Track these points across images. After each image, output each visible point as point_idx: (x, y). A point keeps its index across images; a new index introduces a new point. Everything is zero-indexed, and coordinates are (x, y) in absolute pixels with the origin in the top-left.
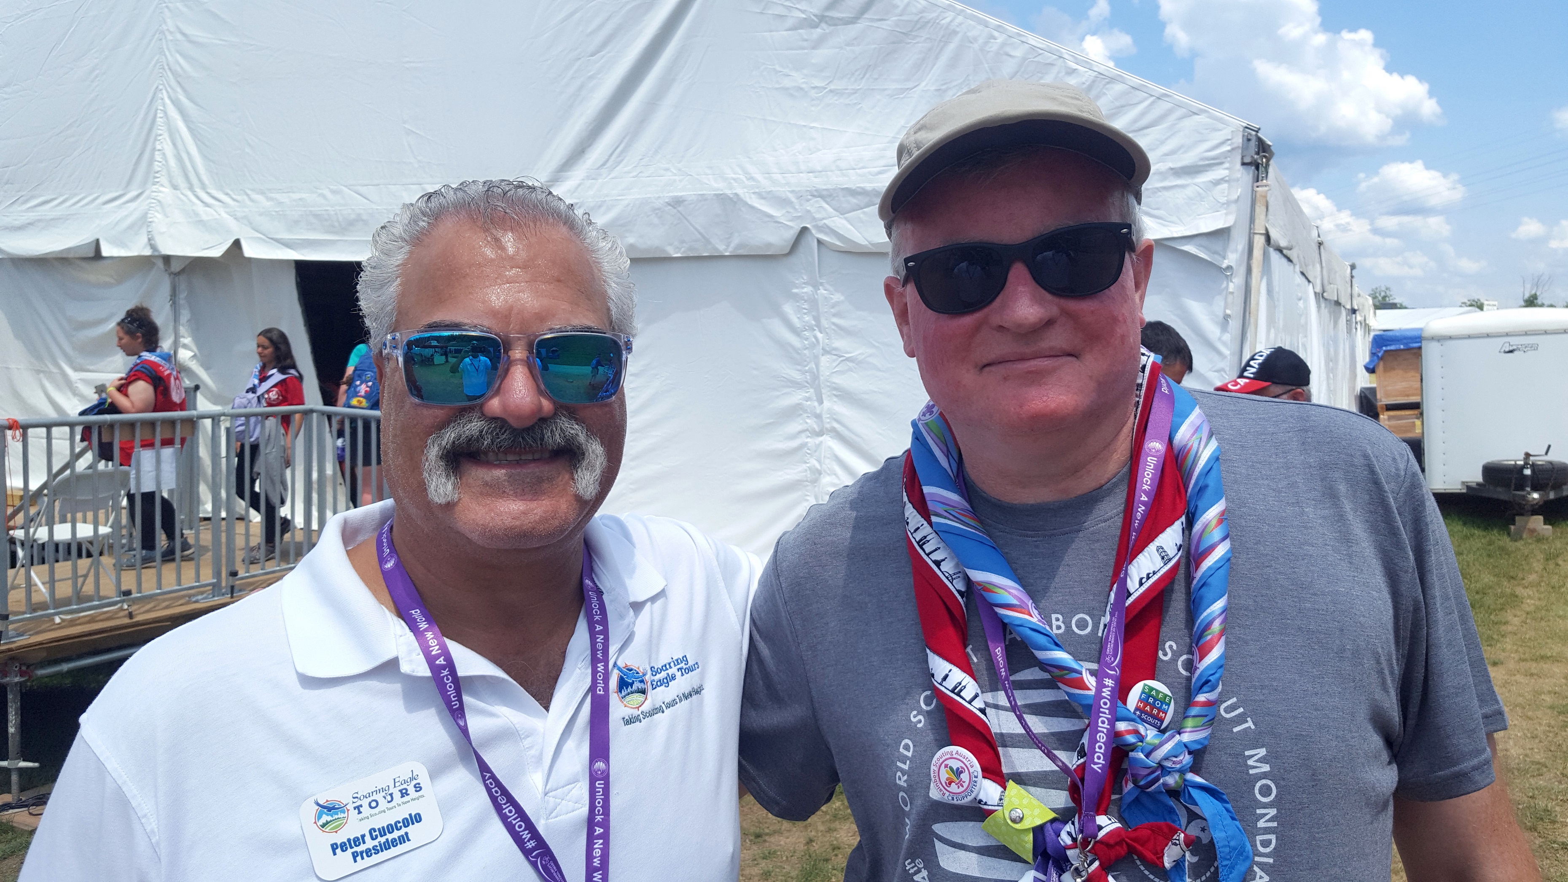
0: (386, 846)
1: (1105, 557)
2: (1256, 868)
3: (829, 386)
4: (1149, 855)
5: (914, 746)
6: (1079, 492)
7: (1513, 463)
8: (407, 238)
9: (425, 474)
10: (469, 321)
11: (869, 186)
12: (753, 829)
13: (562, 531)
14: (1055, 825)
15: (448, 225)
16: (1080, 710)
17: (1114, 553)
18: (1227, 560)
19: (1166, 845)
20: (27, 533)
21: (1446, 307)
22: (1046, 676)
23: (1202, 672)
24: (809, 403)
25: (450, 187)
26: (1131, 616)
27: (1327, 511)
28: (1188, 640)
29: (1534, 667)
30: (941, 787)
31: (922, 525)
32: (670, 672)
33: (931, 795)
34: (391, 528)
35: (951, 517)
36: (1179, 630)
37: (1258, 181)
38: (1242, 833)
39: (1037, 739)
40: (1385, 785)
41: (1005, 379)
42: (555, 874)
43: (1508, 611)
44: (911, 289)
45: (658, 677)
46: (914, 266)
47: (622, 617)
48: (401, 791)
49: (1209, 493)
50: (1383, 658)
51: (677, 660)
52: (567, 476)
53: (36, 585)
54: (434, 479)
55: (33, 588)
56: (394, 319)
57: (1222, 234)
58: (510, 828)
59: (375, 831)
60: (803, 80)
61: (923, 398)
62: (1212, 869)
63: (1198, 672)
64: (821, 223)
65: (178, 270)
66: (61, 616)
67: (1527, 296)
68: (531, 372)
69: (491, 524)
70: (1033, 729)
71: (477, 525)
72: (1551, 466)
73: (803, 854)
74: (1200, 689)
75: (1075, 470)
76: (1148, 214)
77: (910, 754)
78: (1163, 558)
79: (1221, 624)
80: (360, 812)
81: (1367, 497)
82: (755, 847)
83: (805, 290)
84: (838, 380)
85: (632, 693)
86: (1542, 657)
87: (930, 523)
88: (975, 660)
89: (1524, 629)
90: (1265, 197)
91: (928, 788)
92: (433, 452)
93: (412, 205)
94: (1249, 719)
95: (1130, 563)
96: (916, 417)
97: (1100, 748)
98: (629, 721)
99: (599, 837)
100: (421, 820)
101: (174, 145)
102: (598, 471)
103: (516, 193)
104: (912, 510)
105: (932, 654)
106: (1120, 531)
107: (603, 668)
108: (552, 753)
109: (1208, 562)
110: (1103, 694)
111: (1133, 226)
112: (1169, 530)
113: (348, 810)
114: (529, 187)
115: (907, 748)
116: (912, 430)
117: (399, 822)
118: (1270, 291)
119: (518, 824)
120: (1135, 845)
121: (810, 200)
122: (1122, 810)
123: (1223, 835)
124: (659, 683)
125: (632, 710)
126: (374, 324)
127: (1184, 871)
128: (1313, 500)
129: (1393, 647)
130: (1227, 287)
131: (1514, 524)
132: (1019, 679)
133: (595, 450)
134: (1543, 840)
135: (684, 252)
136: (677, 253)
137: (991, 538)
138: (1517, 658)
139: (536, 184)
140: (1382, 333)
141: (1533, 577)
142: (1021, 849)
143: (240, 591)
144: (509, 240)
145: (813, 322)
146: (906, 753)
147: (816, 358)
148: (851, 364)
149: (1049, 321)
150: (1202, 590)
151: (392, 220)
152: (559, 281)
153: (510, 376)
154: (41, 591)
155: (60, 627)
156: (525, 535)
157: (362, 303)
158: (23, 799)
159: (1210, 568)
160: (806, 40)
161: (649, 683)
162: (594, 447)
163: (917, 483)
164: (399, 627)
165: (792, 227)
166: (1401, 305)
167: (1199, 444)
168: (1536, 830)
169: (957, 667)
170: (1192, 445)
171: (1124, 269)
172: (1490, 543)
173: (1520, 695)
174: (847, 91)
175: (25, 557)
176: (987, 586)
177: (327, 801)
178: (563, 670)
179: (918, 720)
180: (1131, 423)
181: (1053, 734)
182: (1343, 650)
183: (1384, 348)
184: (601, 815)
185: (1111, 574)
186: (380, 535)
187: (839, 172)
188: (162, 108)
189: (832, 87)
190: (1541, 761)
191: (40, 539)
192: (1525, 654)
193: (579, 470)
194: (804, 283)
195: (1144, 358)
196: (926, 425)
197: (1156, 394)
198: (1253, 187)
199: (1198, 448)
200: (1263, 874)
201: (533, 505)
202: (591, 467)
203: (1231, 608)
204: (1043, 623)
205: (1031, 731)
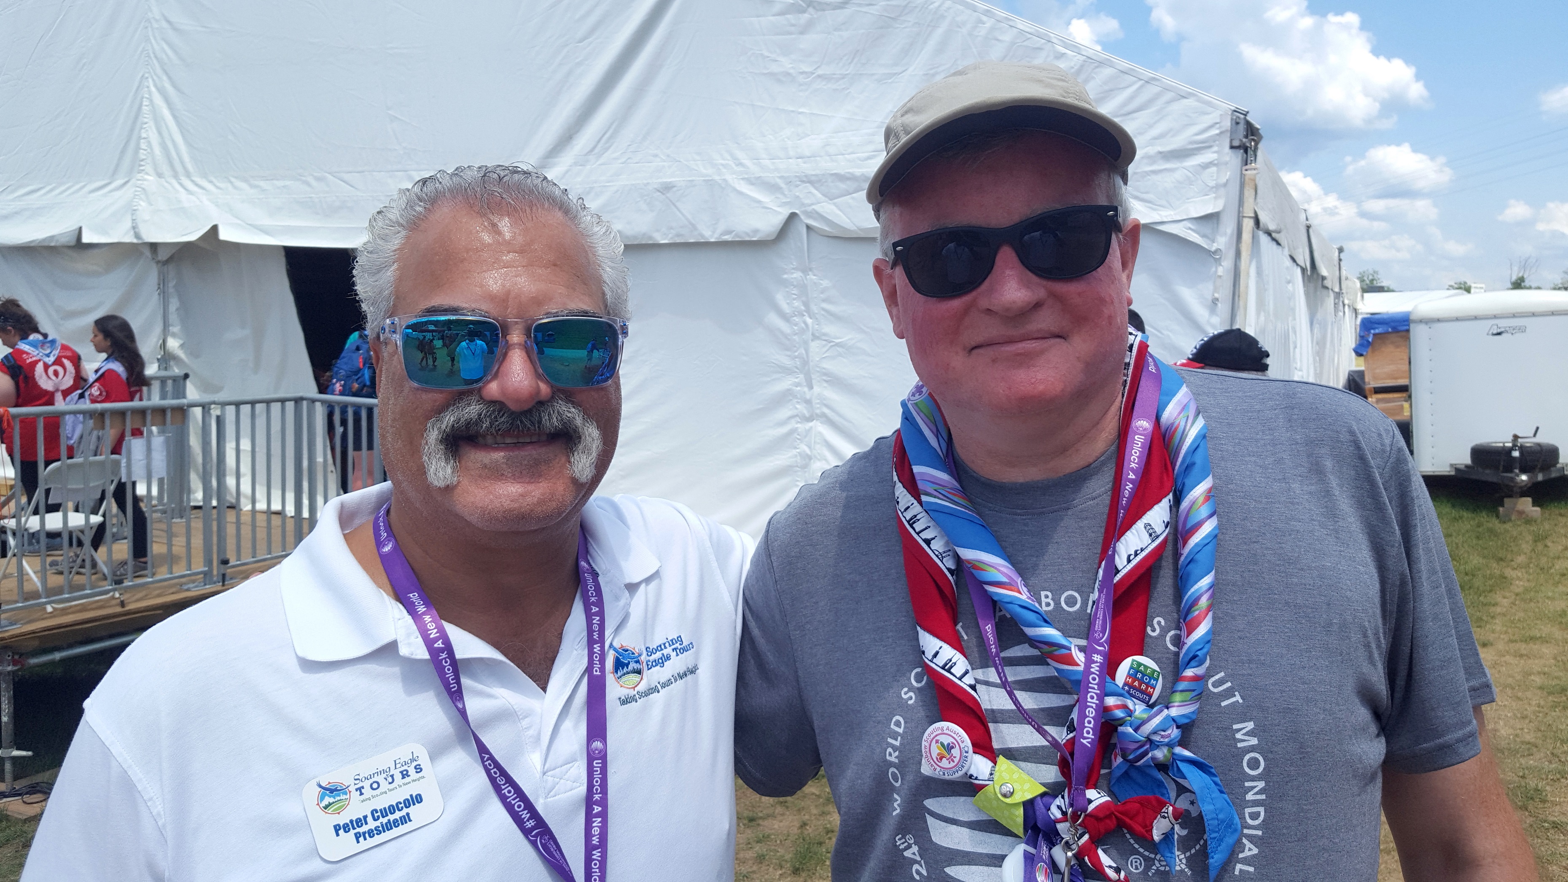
0: (388, 827)
1: (1093, 535)
2: (1245, 841)
3: (818, 372)
4: (1138, 828)
5: (905, 723)
6: (1067, 471)
7: (1501, 445)
8: (404, 223)
9: (425, 458)
10: (467, 305)
11: (858, 172)
12: (746, 813)
13: (560, 514)
14: (1045, 799)
15: (444, 211)
16: (1069, 686)
17: (1103, 530)
18: (1214, 537)
19: (1155, 818)
20: (19, 522)
21: (1433, 290)
22: (1036, 652)
23: (1190, 647)
24: (799, 388)
25: (446, 172)
26: (1120, 592)
27: (1313, 487)
28: (1175, 615)
29: (1523, 648)
30: (933, 763)
31: (913, 504)
32: (665, 652)
33: (922, 771)
34: (388, 512)
35: (941, 496)
36: (1167, 606)
37: (1246, 164)
38: (1230, 806)
39: (1027, 714)
40: (1372, 757)
41: (994, 361)
42: (554, 853)
43: (1498, 592)
44: (899, 272)
45: (654, 657)
46: (902, 250)
47: (617, 598)
48: (401, 772)
49: (1196, 470)
50: (1369, 632)
51: (672, 640)
52: (564, 459)
53: (28, 574)
54: (433, 462)
55: (25, 577)
56: (392, 304)
57: (1211, 218)
58: (509, 808)
59: (377, 812)
60: (791, 66)
61: (913, 379)
62: (1202, 842)
63: (1186, 647)
64: (809, 209)
65: (165, 259)
66: (53, 605)
67: (1514, 278)
68: (529, 357)
69: (490, 507)
70: (1023, 704)
71: (476, 507)
72: (1539, 448)
73: (797, 837)
74: (1187, 665)
75: (1064, 450)
76: (1136, 198)
77: (901, 731)
78: (1150, 535)
79: (1208, 600)
80: (361, 794)
81: (1353, 473)
82: (749, 831)
83: (795, 275)
84: (828, 365)
85: (628, 673)
86: (1531, 638)
87: (920, 503)
88: (966, 637)
89: (1514, 611)
90: (1254, 180)
91: (920, 763)
92: (433, 436)
93: (408, 190)
94: (1236, 693)
95: (1118, 540)
96: (905, 397)
97: (1089, 722)
98: (625, 701)
99: (598, 815)
100: (422, 801)
101: (160, 133)
102: (594, 455)
103: (511, 178)
104: (902, 489)
105: (922, 631)
106: (1108, 508)
107: (599, 648)
108: (550, 733)
109: (1196, 539)
110: (1092, 670)
111: (1119, 208)
112: (1156, 507)
113: (350, 792)
114: (525, 173)
115: (898, 724)
116: (901, 410)
117: (401, 803)
118: (1259, 273)
119: (517, 804)
120: (1124, 818)
121: (799, 185)
122: (1112, 784)
123: (1211, 807)
124: (654, 664)
125: (628, 690)
126: (371, 308)
127: (1173, 844)
128: (1300, 476)
129: (1380, 621)
130: (1216, 271)
131: (1503, 506)
132: (1009, 655)
133: (592, 434)
134: (1534, 819)
135: (671, 238)
136: (664, 239)
137: (980, 517)
138: (1506, 639)
139: (530, 169)
140: (1369, 316)
141: (1521, 559)
142: (1012, 823)
143: (231, 579)
144: (505, 225)
145: (803, 308)
146: (897, 729)
147: (806, 343)
148: (840, 350)
149: (1037, 304)
150: (1190, 566)
151: (387, 205)
152: (555, 265)
153: (508, 359)
154: (33, 581)
155: (52, 615)
156: (524, 518)
157: (358, 288)
158: (17, 788)
159: (1197, 545)
160: (793, 25)
161: (645, 664)
162: (590, 430)
163: (906, 463)
164: (398, 610)
165: (780, 213)
166: (1388, 288)
167: (1186, 422)
168: (1527, 809)
169: (948, 644)
170: (1179, 424)
171: (1111, 250)
172: (1479, 525)
173: (1510, 676)
174: (835, 76)
175: (16, 546)
176: (977, 564)
177: (329, 783)
178: (560, 651)
179: (909, 696)
180: (1119, 402)
181: (1043, 710)
182: (1330, 624)
183: (1372, 331)
184: (599, 794)
185: (1099, 551)
186: (377, 519)
187: (828, 158)
188: (147, 96)
189: (820, 72)
190: (1531, 741)
191: (31, 528)
192: (1514, 635)
193: (576, 454)
194: (793, 269)
195: (1131, 338)
196: (916, 405)
197: (1144, 374)
198: (1241, 170)
199: (1185, 427)
200: (1252, 846)
201: (530, 487)
202: (587, 450)
203: (1218, 584)
204: (1033, 600)
205: (1021, 706)
